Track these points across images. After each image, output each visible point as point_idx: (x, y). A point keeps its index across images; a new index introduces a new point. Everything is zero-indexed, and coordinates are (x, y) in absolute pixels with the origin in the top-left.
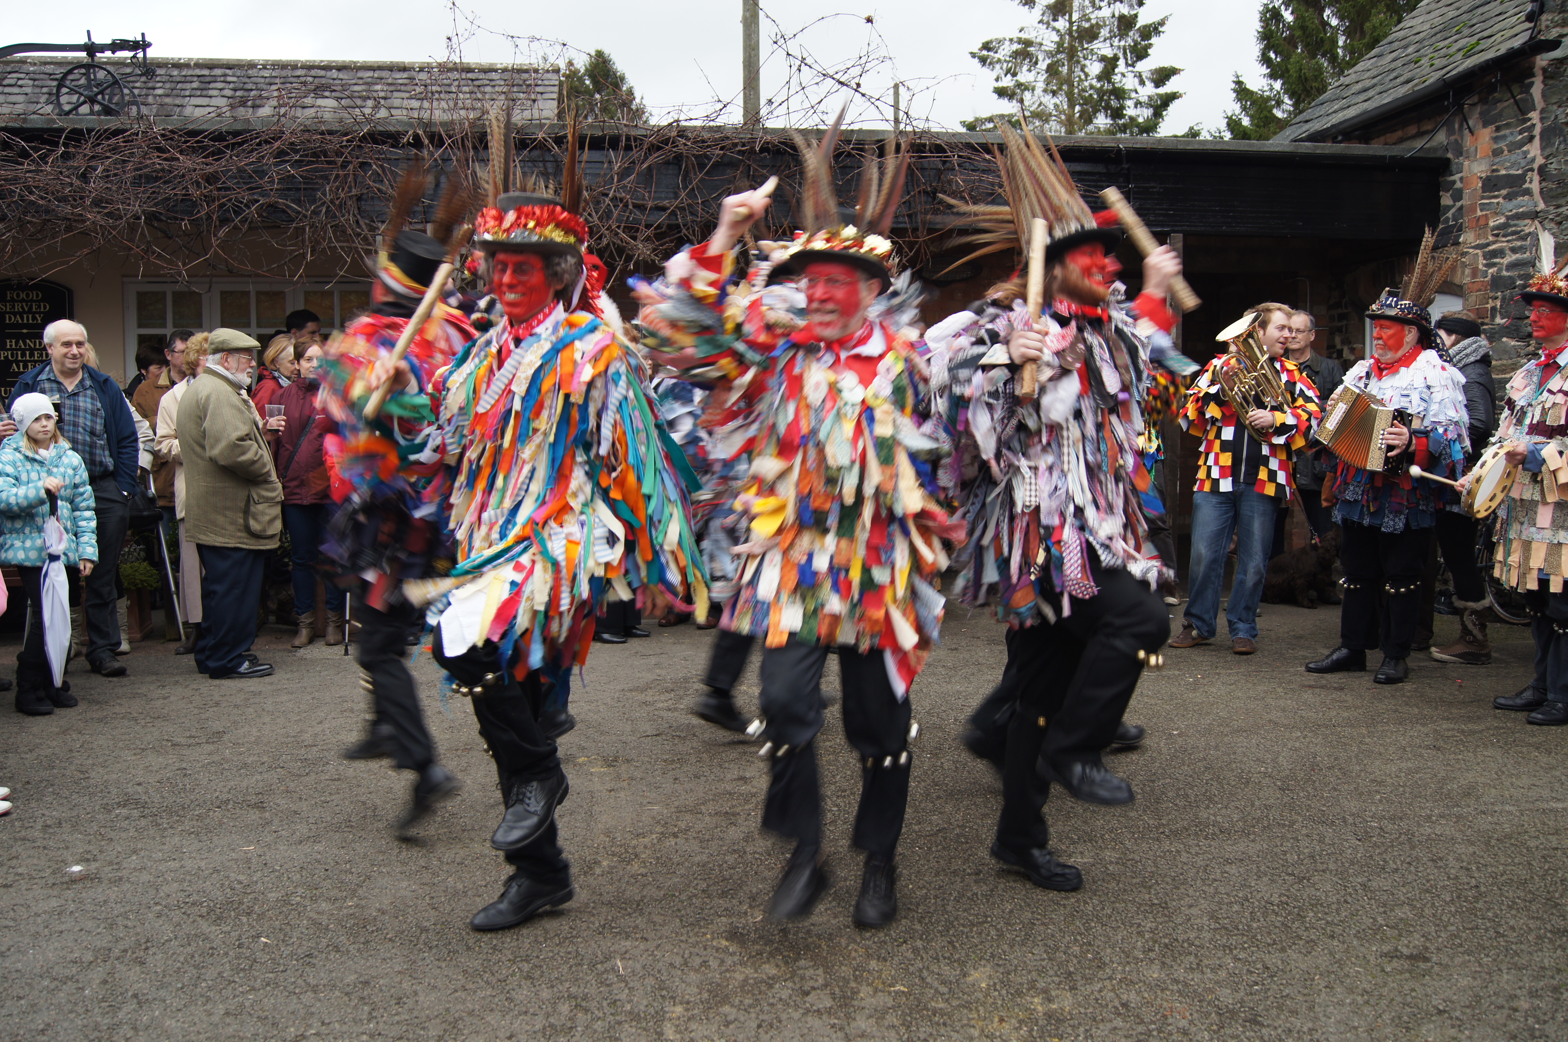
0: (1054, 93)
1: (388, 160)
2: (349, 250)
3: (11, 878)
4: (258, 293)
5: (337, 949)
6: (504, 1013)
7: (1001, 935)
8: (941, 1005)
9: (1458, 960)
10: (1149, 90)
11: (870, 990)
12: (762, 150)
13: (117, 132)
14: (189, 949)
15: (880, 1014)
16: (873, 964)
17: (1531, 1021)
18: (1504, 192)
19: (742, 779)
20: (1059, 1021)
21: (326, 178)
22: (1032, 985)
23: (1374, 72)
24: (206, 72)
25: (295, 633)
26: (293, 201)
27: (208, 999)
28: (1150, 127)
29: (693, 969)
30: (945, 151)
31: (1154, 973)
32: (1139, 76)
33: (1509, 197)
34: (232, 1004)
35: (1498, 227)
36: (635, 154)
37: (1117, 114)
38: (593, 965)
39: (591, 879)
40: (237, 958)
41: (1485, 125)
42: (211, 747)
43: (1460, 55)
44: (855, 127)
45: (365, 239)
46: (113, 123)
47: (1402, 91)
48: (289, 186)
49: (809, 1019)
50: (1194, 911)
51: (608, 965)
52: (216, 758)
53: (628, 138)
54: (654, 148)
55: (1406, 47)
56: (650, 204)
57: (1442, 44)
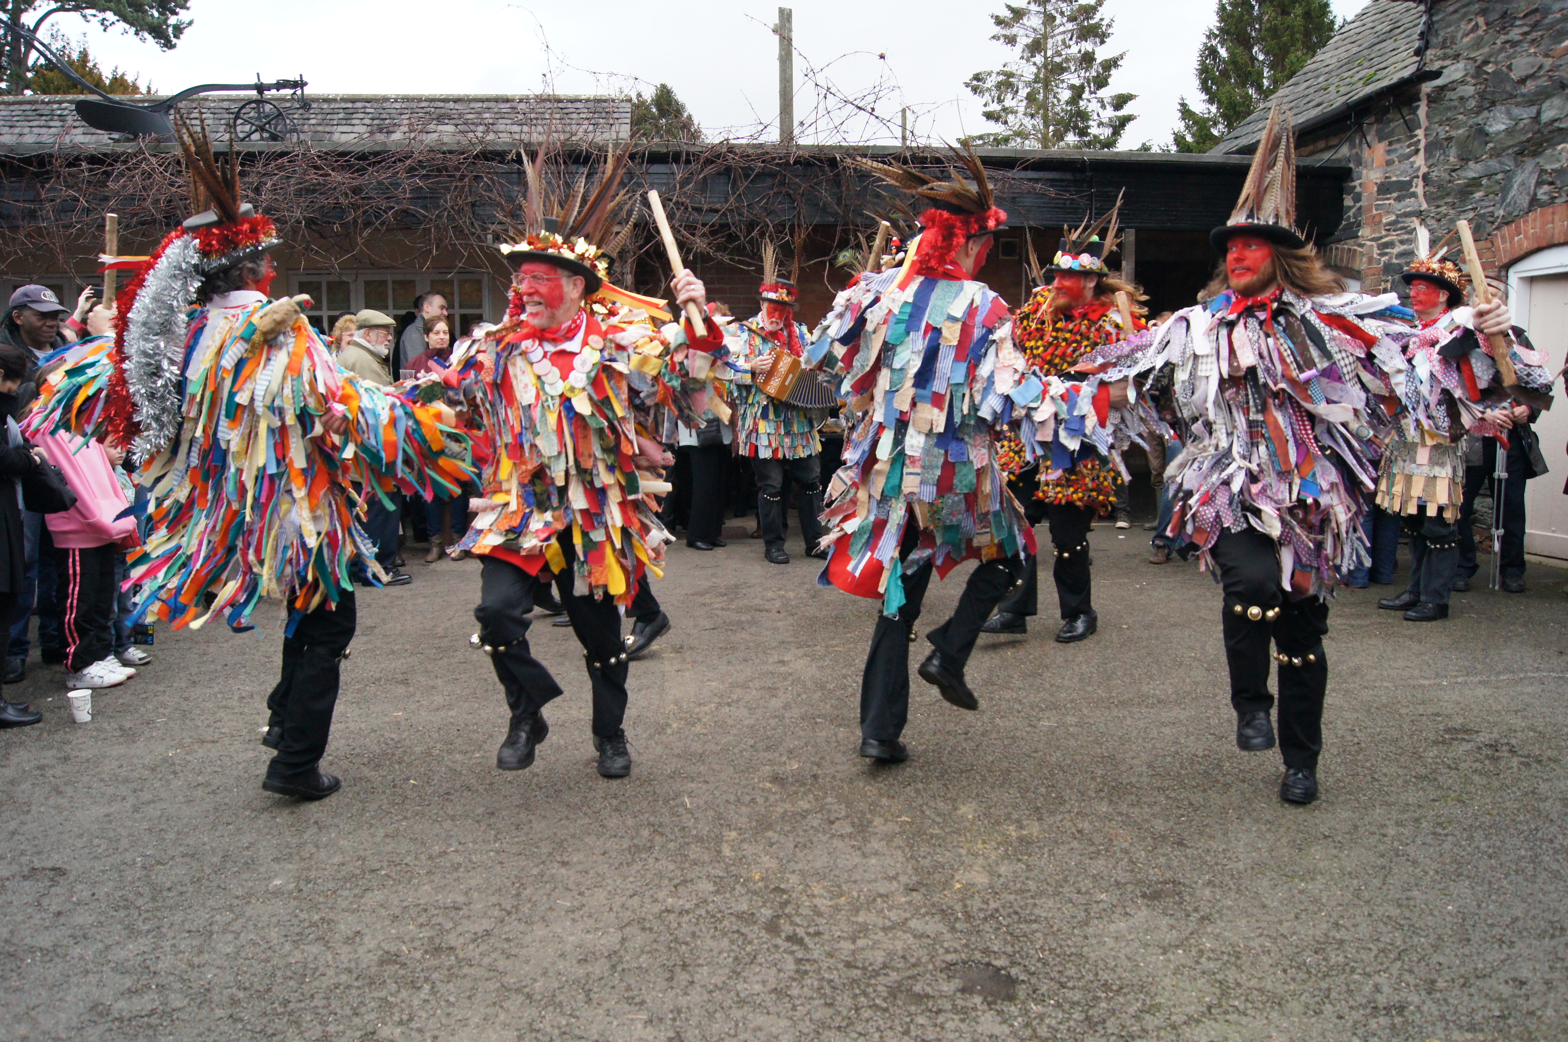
0: (1032, 116)
1: (496, 173)
2: (466, 246)
3: (217, 736)
4: (394, 282)
5: (469, 789)
6: (599, 836)
7: (984, 779)
8: (937, 831)
9: (1341, 799)
10: (1109, 113)
11: (882, 820)
12: (795, 163)
13: (283, 154)
14: (356, 789)
15: (889, 838)
16: (884, 801)
17: (1396, 843)
18: (1395, 195)
19: (782, 662)
20: (1028, 843)
21: (448, 189)
22: (1008, 816)
23: (1291, 98)
24: (350, 105)
25: (428, 551)
26: (423, 207)
27: (371, 825)
28: (1110, 143)
29: (743, 804)
30: (942, 162)
31: (1104, 808)
32: (1101, 101)
33: (1399, 199)
34: (390, 829)
35: (1389, 224)
36: (693, 167)
37: (1083, 133)
38: (666, 801)
39: (664, 738)
40: (394, 794)
41: (1380, 141)
42: (365, 638)
43: (1361, 83)
44: (870, 143)
45: (479, 237)
46: (278, 147)
47: (1314, 113)
48: (418, 195)
49: (835, 841)
50: (1135, 762)
51: (678, 801)
52: (370, 646)
53: (688, 154)
54: (709, 162)
55: (1317, 77)
56: (705, 207)
57: (1346, 75)
